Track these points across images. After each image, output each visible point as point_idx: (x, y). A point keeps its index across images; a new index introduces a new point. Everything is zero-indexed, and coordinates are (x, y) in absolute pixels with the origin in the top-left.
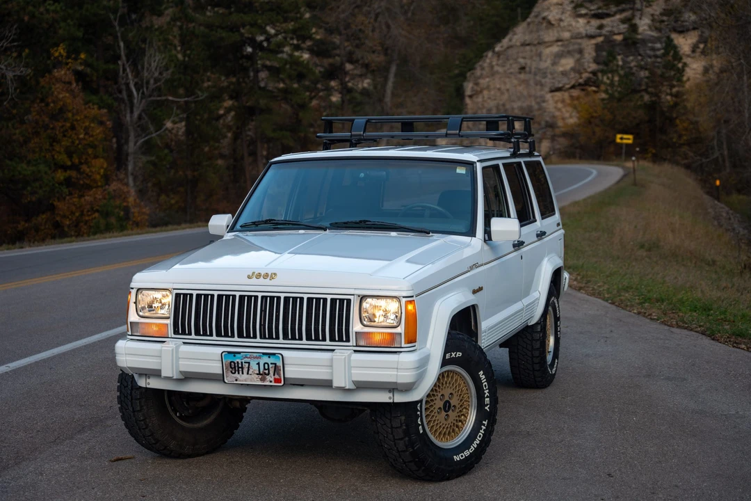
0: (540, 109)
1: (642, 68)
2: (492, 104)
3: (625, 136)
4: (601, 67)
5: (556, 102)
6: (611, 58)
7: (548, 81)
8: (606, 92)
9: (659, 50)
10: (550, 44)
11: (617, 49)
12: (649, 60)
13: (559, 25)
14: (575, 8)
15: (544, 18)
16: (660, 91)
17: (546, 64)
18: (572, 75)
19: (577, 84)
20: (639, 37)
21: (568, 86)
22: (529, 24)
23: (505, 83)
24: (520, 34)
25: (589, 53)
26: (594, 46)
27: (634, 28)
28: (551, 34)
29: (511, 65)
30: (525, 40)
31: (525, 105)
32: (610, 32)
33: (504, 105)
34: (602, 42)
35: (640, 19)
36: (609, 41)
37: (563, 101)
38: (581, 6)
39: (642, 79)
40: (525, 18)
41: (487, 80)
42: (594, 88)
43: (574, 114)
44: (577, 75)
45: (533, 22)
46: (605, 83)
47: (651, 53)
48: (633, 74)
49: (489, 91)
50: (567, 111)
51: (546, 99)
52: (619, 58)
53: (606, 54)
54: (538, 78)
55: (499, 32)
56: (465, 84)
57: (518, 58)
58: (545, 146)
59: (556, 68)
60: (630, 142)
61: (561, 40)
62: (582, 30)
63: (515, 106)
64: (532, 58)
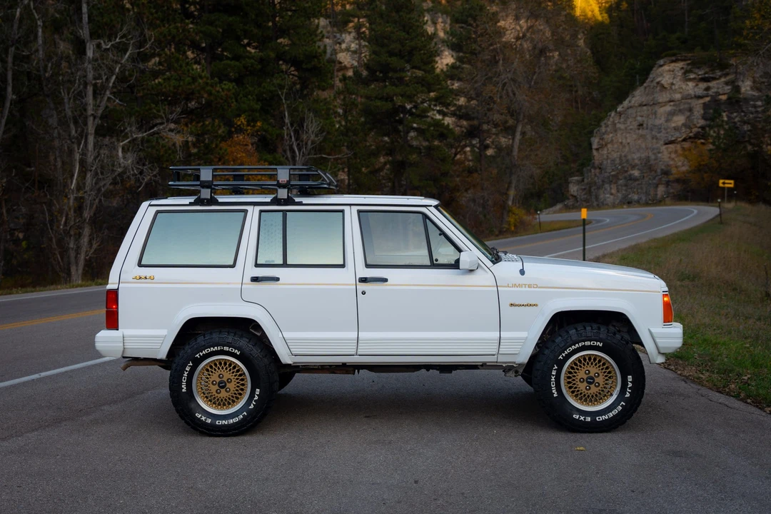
0: (656, 159)
1: (745, 123)
2: (615, 155)
3: (727, 181)
4: (708, 122)
5: (670, 153)
6: (717, 115)
7: (663, 136)
8: (713, 144)
9: (760, 106)
10: (665, 104)
11: (723, 107)
12: (751, 116)
13: (671, 88)
14: (685, 73)
15: (658, 83)
16: (762, 142)
17: (660, 121)
18: (684, 130)
19: (688, 137)
20: (741, 96)
21: (680, 139)
22: (646, 88)
23: (626, 138)
24: (638, 96)
25: (698, 110)
26: (702, 105)
27: (737, 89)
28: (664, 96)
29: (631, 122)
30: (643, 102)
31: (643, 156)
32: (716, 93)
33: (625, 156)
34: (709, 101)
35: (743, 81)
36: (715, 100)
37: (676, 152)
38: (690, 71)
39: (745, 132)
40: (642, 83)
41: (611, 135)
42: (702, 141)
43: (686, 163)
44: (688, 130)
45: (649, 86)
46: (712, 136)
47: (753, 110)
48: (737, 128)
49: (613, 145)
50: (680, 161)
51: (661, 150)
52: (724, 114)
53: (713, 109)
54: (653, 133)
55: (622, 95)
56: (592, 139)
57: (636, 116)
58: (661, 190)
59: (669, 124)
60: (732, 186)
61: (673, 101)
62: (692, 92)
63: (635, 157)
64: (648, 116)
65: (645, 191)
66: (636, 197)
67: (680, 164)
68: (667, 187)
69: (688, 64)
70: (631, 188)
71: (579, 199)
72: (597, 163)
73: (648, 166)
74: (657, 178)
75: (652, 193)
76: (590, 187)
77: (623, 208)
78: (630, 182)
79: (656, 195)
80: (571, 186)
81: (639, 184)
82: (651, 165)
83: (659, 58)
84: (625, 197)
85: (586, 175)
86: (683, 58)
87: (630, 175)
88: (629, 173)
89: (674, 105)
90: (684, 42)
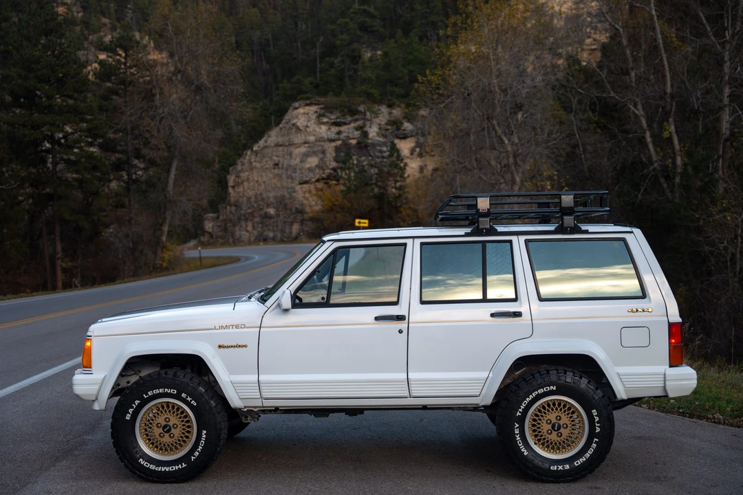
0: (291, 198)
1: (372, 166)
2: (251, 193)
3: (362, 221)
4: (340, 165)
5: (304, 193)
6: (348, 158)
7: (297, 175)
8: (344, 184)
9: (385, 152)
10: (299, 146)
11: (353, 151)
12: (378, 160)
13: (306, 130)
14: (318, 117)
15: (294, 125)
16: (387, 185)
17: (295, 162)
18: (317, 171)
19: (320, 178)
20: (370, 141)
21: (314, 180)
22: (281, 129)
23: (262, 177)
24: (273, 137)
25: (331, 153)
26: (334, 148)
27: (365, 134)
28: (300, 137)
29: (266, 162)
30: (278, 142)
31: (278, 194)
32: (347, 137)
33: (261, 194)
34: (340, 145)
35: (370, 127)
36: (346, 144)
37: (310, 192)
38: (323, 115)
39: (372, 175)
40: (278, 124)
41: (247, 173)
42: (334, 182)
43: (319, 202)
44: (321, 171)
45: (284, 127)
46: (344, 178)
47: (377, 154)
48: (365, 171)
49: (249, 183)
50: (314, 200)
51: (296, 190)
52: (354, 157)
53: (344, 153)
54: (289, 172)
55: (257, 134)
56: (228, 177)
57: (272, 156)
58: (296, 228)
59: (304, 165)
60: (366, 225)
61: (307, 143)
62: (325, 135)
63: (271, 196)
64: (284, 156)
65: (280, 228)
66: (271, 234)
67: (313, 203)
68: (302, 225)
69: (321, 109)
70: (267, 226)
71: (214, 236)
72: (232, 200)
73: (281, 203)
74: (292, 217)
75: (287, 231)
76: (225, 224)
77: (259, 245)
78: (265, 220)
79: (292, 232)
80: (206, 222)
81: (274, 222)
82: (286, 204)
83: (295, 100)
84: (261, 234)
85: (221, 213)
86: (317, 102)
87: (266, 213)
88: (265, 211)
89: (308, 147)
90: (317, 86)
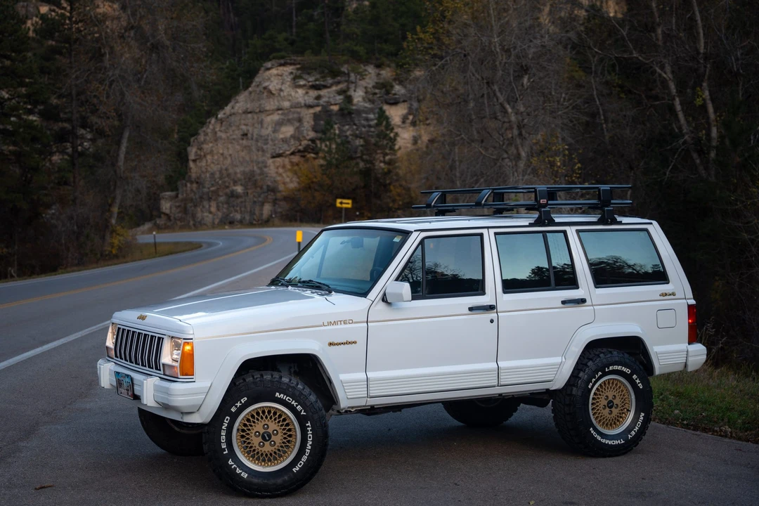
0: (262, 173)
1: (357, 136)
2: (215, 168)
3: (344, 201)
4: (320, 135)
5: (277, 168)
6: (329, 127)
7: (269, 148)
8: (324, 158)
9: (372, 120)
10: (271, 112)
11: (334, 119)
12: (363, 129)
13: (279, 95)
14: (294, 79)
15: (265, 88)
16: (374, 159)
17: (267, 131)
18: (292, 142)
19: (296, 151)
20: (354, 108)
21: (288, 153)
22: (250, 93)
23: (228, 149)
24: (241, 102)
25: (308, 122)
26: (312, 115)
27: (349, 99)
28: (272, 103)
29: (233, 131)
30: (247, 109)
31: (247, 170)
32: (328, 102)
33: (226, 170)
34: (320, 112)
35: (355, 91)
36: (326, 111)
37: (284, 167)
38: (300, 77)
39: (357, 147)
40: (246, 87)
41: (211, 145)
42: (313, 155)
43: (295, 179)
44: (297, 143)
45: (254, 91)
46: (324, 150)
47: (363, 122)
48: (349, 142)
49: (213, 156)
50: (288, 177)
51: (268, 164)
52: (336, 126)
53: (324, 121)
54: (259, 144)
55: (222, 98)
56: (189, 149)
57: (240, 124)
59: (277, 135)
60: (349, 206)
61: (281, 109)
62: (301, 100)
63: (238, 171)
64: (253, 125)
65: (249, 209)
66: (238, 216)
68: (274, 206)
69: (298, 69)
70: (233, 206)
71: (172, 218)
72: (194, 176)
73: (251, 180)
74: (262, 196)
75: (257, 212)
76: (185, 204)
77: (224, 228)
78: (232, 199)
79: (262, 214)
80: (163, 202)
81: (242, 202)
82: (256, 181)
83: (267, 59)
84: (227, 215)
85: (180, 191)
86: (292, 61)
87: (232, 192)
88: (231, 189)
89: (282, 114)
90: (292, 43)
